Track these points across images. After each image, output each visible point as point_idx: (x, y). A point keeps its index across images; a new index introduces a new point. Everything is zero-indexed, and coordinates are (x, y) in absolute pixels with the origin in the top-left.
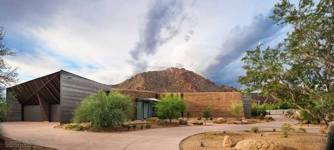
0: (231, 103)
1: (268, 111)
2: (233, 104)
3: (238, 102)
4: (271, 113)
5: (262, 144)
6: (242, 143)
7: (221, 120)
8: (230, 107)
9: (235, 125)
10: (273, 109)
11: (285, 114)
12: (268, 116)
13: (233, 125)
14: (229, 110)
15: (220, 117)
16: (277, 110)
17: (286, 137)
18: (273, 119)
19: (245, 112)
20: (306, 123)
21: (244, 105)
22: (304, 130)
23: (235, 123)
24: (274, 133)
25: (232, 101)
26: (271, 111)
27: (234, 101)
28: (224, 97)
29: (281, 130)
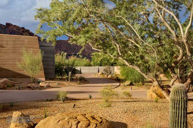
0: (21, 54)
1: (78, 68)
2: (26, 55)
3: (35, 53)
4: (82, 71)
5: (79, 122)
6: (45, 123)
7: (5, 83)
8: (20, 60)
9: (31, 91)
10: (86, 65)
11: (100, 73)
12: (78, 76)
13: (27, 91)
14: (19, 66)
15: (3, 78)
16: (90, 67)
17: (109, 106)
18: (86, 80)
19: (45, 69)
20: (128, 85)
21: (43, 57)
22: (129, 95)
23: (29, 88)
24: (90, 101)
25: (23, 50)
26: (82, 68)
27: (27, 50)
28: (11, 43)
29: (100, 97)
